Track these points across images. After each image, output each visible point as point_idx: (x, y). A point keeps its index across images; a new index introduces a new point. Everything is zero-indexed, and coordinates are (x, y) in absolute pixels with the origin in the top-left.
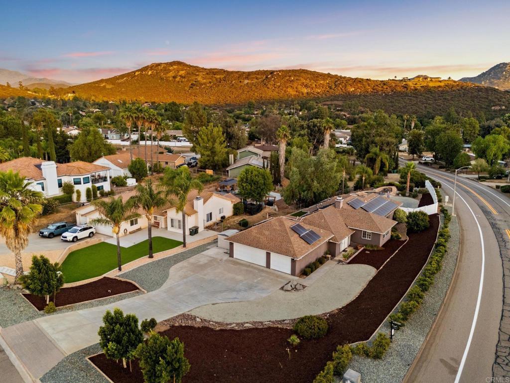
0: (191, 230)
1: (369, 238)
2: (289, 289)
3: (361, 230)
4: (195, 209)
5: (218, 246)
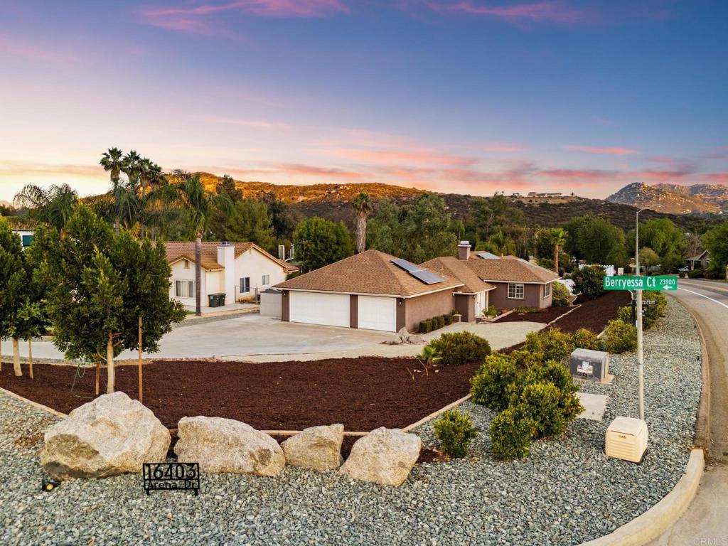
1: (521, 296)
2: (397, 340)
3: (507, 283)
4: (219, 262)
5: (261, 313)
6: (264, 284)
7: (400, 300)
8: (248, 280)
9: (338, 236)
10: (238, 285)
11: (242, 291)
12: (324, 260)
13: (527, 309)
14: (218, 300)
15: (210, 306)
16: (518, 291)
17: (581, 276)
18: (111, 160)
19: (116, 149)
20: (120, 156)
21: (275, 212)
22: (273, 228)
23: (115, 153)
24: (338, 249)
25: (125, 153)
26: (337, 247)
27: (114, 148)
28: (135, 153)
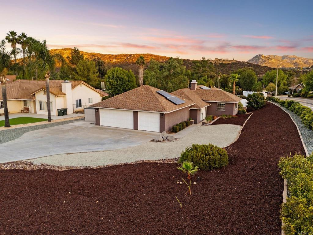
0: (59, 111)
1: (224, 109)
2: (161, 139)
3: (216, 103)
4: (63, 91)
5: (85, 120)
6: (89, 102)
7: (162, 115)
8: (80, 100)
9: (129, 77)
10: (75, 103)
11: (77, 107)
12: (121, 90)
13: (227, 116)
14: (63, 112)
15: (59, 115)
16: (222, 107)
17: (252, 98)
18: (11, 37)
19: (13, 31)
20: (16, 35)
21: (99, 66)
22: (98, 73)
23: (13, 33)
24: (129, 84)
25: (19, 34)
26: (128, 83)
27: (12, 31)
28: (24, 34)
